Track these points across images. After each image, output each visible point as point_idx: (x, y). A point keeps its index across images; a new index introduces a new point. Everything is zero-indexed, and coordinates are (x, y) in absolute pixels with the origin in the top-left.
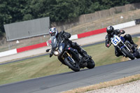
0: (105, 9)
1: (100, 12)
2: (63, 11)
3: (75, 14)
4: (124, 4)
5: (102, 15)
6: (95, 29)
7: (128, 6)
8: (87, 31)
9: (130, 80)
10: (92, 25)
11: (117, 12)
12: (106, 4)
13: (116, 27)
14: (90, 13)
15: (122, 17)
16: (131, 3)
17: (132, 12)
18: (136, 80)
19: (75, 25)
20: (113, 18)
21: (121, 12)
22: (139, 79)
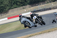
0: (18, 7)
2: (2, 8)
3: (7, 9)
4: (26, 5)
5: (17, 10)
6: (14, 15)
7: (28, 6)
8: (11, 16)
9: (29, 36)
10: (13, 14)
11: (23, 9)
12: (19, 5)
13: (23, 15)
14: (12, 9)
15: (25, 11)
16: (29, 5)
17: (30, 8)
18: (31, 36)
20: (22, 11)
21: (25, 8)
22: (33, 36)
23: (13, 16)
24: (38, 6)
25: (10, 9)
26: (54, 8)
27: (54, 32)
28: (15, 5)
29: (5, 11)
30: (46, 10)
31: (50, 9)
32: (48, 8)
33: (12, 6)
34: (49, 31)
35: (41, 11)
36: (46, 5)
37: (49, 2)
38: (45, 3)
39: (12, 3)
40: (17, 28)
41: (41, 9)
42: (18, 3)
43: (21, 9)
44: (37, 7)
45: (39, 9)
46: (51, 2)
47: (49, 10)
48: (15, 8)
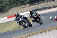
0: (18, 6)
1: (16, 7)
4: (26, 4)
5: (17, 9)
8: (11, 15)
9: (29, 35)
10: (13, 13)
11: (23, 8)
12: (19, 4)
14: (12, 8)
15: (25, 10)
16: (29, 4)
17: (29, 7)
18: (31, 35)
19: (6, 13)
20: (22, 10)
21: (25, 7)
22: (32, 35)
23: (13, 15)
24: (38, 5)
25: (9, 8)
26: (54, 7)
27: (53, 31)
28: (15, 4)
29: (5, 10)
30: (46, 9)
31: (50, 8)
32: (48, 7)
33: (11, 5)
34: (48, 30)
35: (41, 10)
36: (45, 3)
37: (48, 1)
38: (45, 2)
39: (12, 2)
40: (17, 27)
41: (41, 8)
42: (18, 2)
43: (21, 8)
44: (36, 6)
45: (39, 8)
46: (51, 1)
47: (48, 9)
48: (15, 7)
